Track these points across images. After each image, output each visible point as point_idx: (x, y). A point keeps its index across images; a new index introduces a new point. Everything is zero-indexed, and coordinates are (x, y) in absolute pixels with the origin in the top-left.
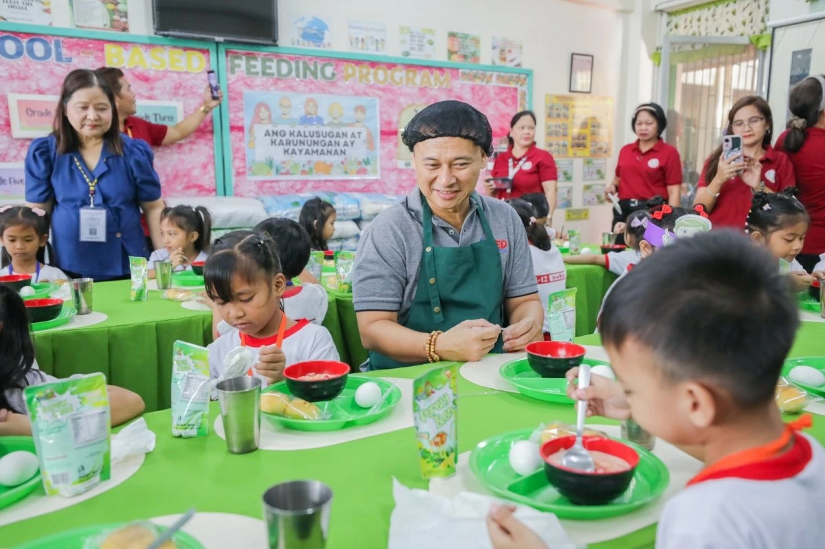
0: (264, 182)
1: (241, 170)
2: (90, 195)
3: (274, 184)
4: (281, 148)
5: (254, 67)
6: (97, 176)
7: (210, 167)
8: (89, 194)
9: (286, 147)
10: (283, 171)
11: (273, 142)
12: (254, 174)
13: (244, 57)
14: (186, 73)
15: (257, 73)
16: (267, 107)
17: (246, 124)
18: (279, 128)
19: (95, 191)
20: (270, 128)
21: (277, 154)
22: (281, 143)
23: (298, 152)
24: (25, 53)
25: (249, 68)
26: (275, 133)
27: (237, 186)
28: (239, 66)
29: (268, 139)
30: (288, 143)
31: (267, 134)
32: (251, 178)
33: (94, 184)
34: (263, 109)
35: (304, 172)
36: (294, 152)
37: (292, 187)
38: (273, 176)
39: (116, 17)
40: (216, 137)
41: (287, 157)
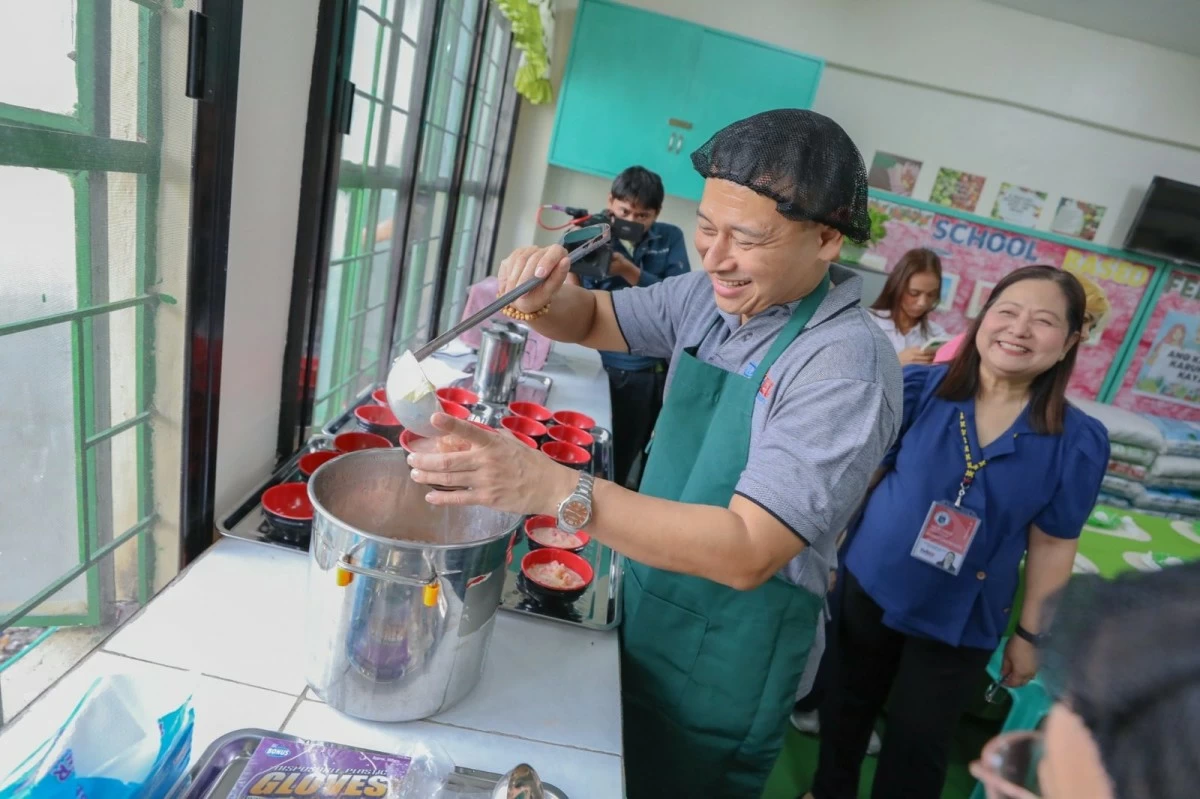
0: (1144, 398)
1: (1129, 382)
2: (962, 484)
3: (1153, 402)
4: (1178, 371)
5: (1191, 289)
6: (988, 457)
7: (1103, 373)
8: (962, 480)
9: (1183, 371)
10: (1168, 392)
11: (1173, 364)
12: (1139, 388)
13: (1185, 279)
14: (1126, 285)
15: (1189, 296)
16: (1183, 329)
17: (1156, 341)
18: (1186, 351)
19: (974, 479)
20: (1176, 349)
21: (1171, 376)
22: (1180, 366)
23: (1192, 377)
24: (1005, 249)
25: (1186, 287)
26: (1179, 356)
27: (1118, 395)
28: (1176, 286)
29: (1170, 360)
30: (1188, 367)
31: (1171, 354)
32: (1135, 392)
33: (976, 467)
34: (1179, 331)
35: (1188, 398)
36: (1188, 377)
37: (1169, 409)
38: (1156, 395)
39: (1088, 227)
40: (1122, 348)
41: (1179, 380)
